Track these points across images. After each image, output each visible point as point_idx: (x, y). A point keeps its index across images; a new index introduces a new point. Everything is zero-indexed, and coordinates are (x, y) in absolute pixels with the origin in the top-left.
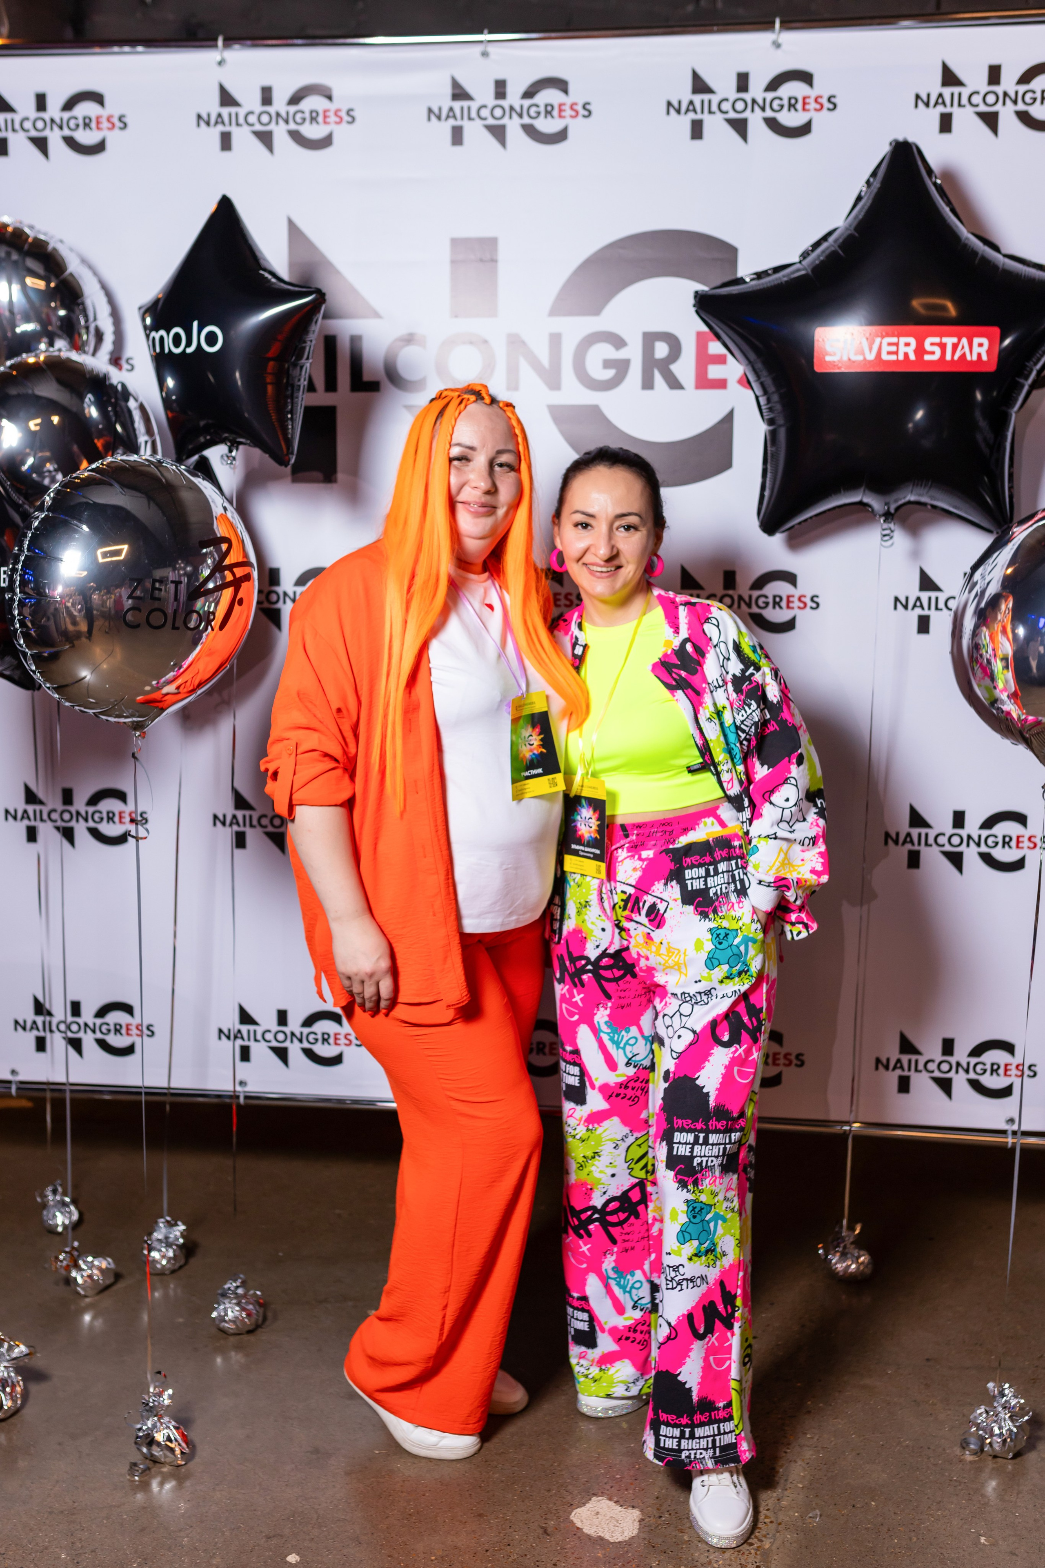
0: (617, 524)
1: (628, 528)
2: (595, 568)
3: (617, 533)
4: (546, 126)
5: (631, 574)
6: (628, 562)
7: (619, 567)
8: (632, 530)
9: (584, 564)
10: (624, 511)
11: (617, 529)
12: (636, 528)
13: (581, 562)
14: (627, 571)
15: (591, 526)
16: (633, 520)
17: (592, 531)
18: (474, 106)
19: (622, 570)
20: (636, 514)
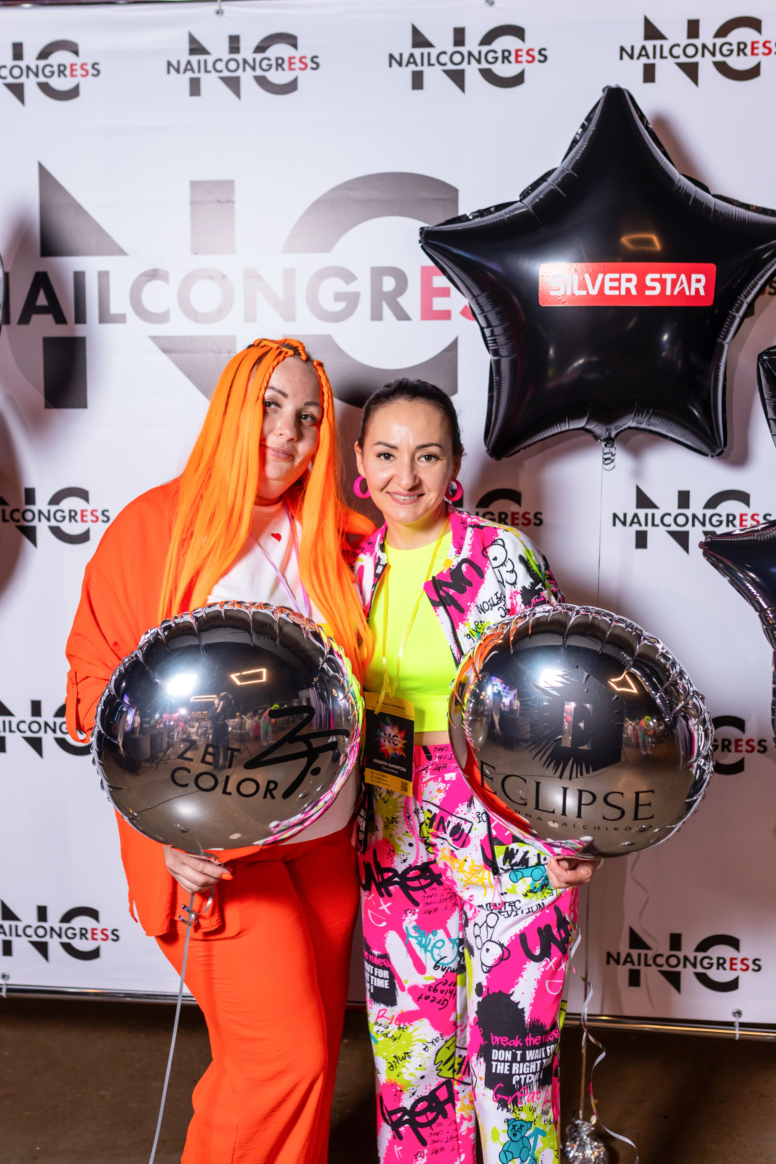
0: (418, 454)
1: (429, 457)
2: (398, 497)
3: (419, 463)
4: (277, 77)
5: (433, 501)
6: (429, 490)
7: (422, 495)
8: (433, 459)
9: (387, 492)
10: (425, 442)
11: (419, 459)
12: (437, 458)
13: (384, 491)
14: (429, 498)
15: (393, 456)
16: (434, 450)
17: (395, 462)
18: (210, 59)
19: (424, 497)
20: (436, 445)
